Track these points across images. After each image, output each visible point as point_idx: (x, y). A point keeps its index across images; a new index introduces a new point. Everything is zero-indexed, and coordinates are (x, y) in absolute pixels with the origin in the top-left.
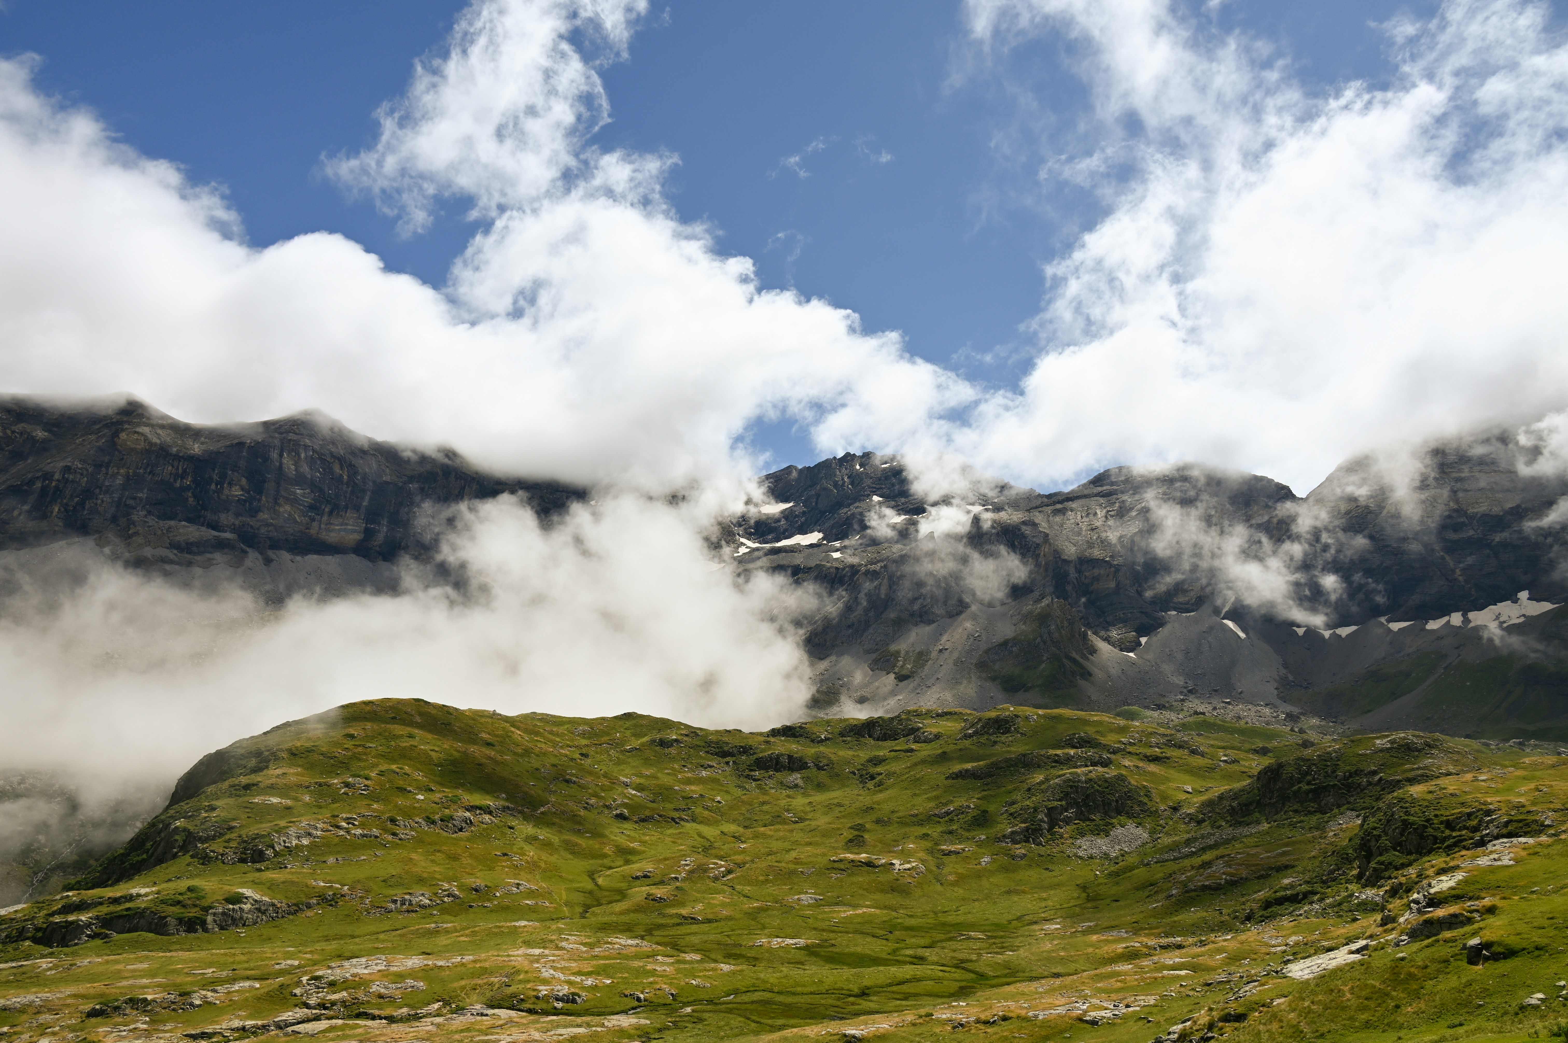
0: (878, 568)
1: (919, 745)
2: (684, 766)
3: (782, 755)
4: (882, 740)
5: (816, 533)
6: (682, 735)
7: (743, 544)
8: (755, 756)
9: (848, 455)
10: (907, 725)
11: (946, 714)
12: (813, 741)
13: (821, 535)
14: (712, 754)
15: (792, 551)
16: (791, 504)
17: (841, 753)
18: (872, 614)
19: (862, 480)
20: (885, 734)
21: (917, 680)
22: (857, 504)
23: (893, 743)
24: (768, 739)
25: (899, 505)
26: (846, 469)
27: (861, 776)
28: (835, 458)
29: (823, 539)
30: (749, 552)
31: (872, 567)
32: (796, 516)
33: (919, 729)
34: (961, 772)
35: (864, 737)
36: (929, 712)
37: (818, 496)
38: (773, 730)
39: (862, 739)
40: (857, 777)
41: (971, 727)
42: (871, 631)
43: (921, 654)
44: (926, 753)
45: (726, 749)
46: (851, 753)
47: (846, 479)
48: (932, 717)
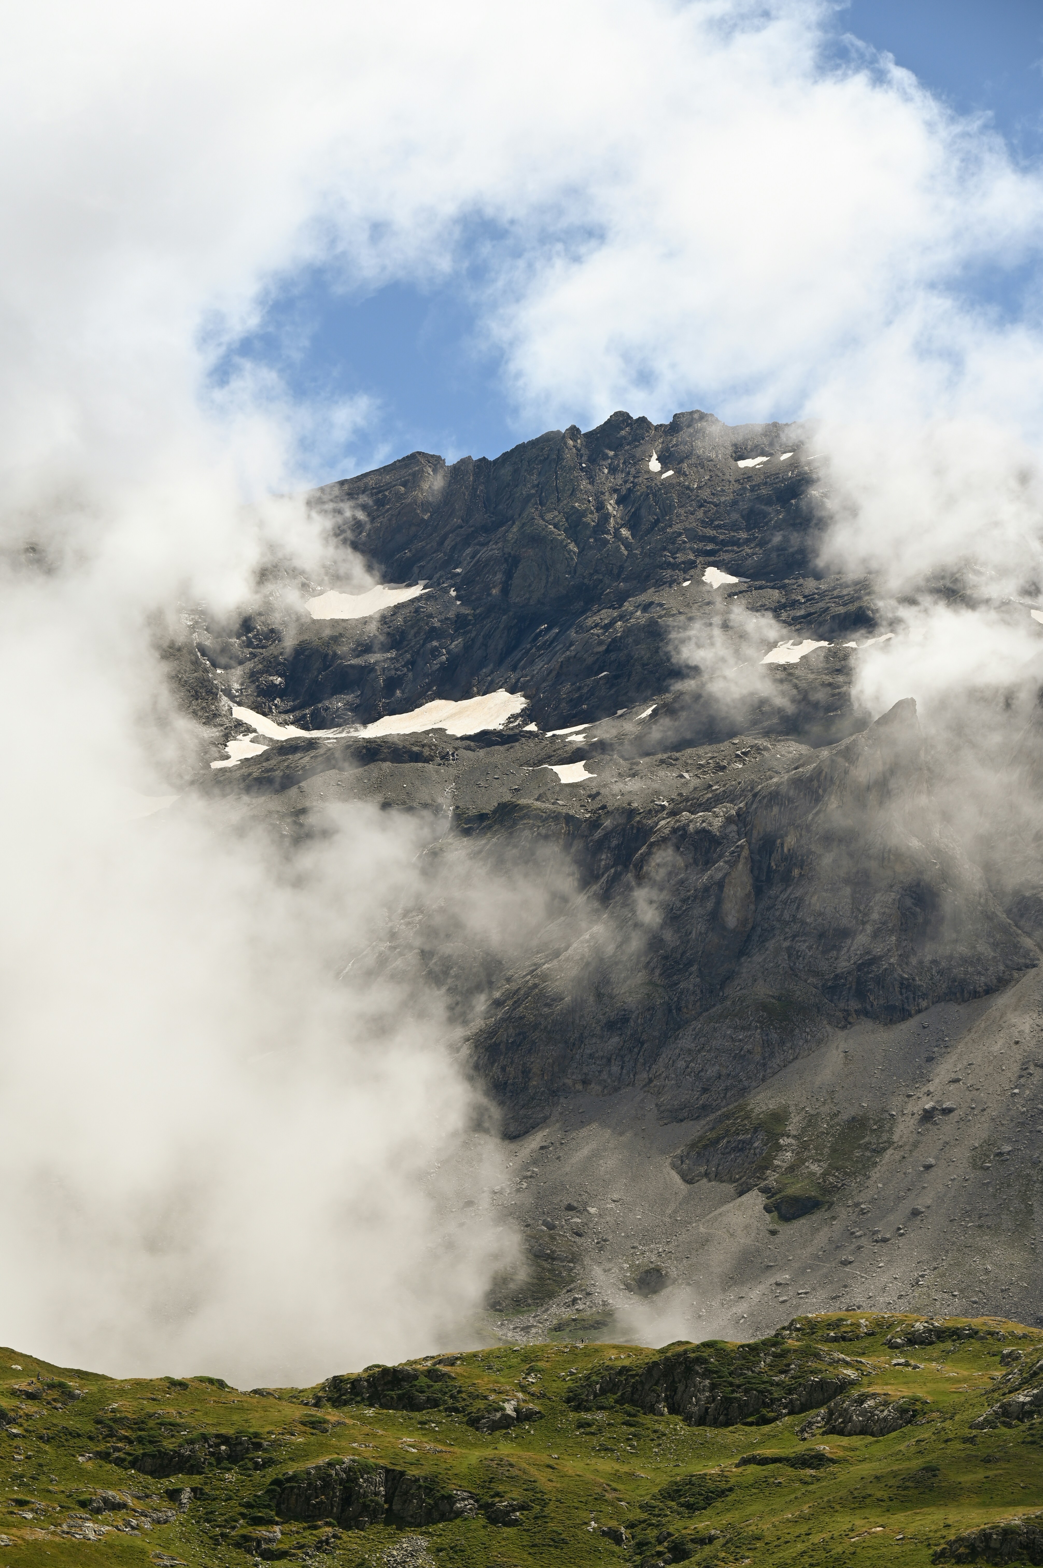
0: (718, 822)
1: (845, 1441)
2: (21, 1503)
3: (366, 1469)
4: (716, 1423)
5: (502, 695)
6: (14, 1393)
7: (242, 728)
8: (272, 1473)
9: (620, 420)
10: (804, 1372)
11: (941, 1335)
12: (474, 1422)
13: (517, 703)
14: (119, 1462)
15: (416, 757)
16: (416, 591)
17: (573, 1466)
18: (690, 983)
19: (667, 509)
20: (727, 1400)
21: (844, 1215)
22: (644, 598)
23: (755, 1433)
24: (319, 1413)
25: (794, 604)
26: (613, 470)
27: (641, 1545)
28: (574, 431)
29: (527, 715)
30: (264, 757)
31: (697, 820)
32: (433, 633)
33: (844, 1385)
34: (985, 1536)
35: (652, 1410)
36: (880, 1327)
37: (512, 562)
38: (337, 1382)
39: (647, 1420)
40: (625, 1549)
41: (1025, 1382)
42: (686, 1041)
43: (858, 1124)
44: (866, 1469)
45: (169, 1445)
46: (606, 1465)
47: (611, 506)
48: (893, 1346)
